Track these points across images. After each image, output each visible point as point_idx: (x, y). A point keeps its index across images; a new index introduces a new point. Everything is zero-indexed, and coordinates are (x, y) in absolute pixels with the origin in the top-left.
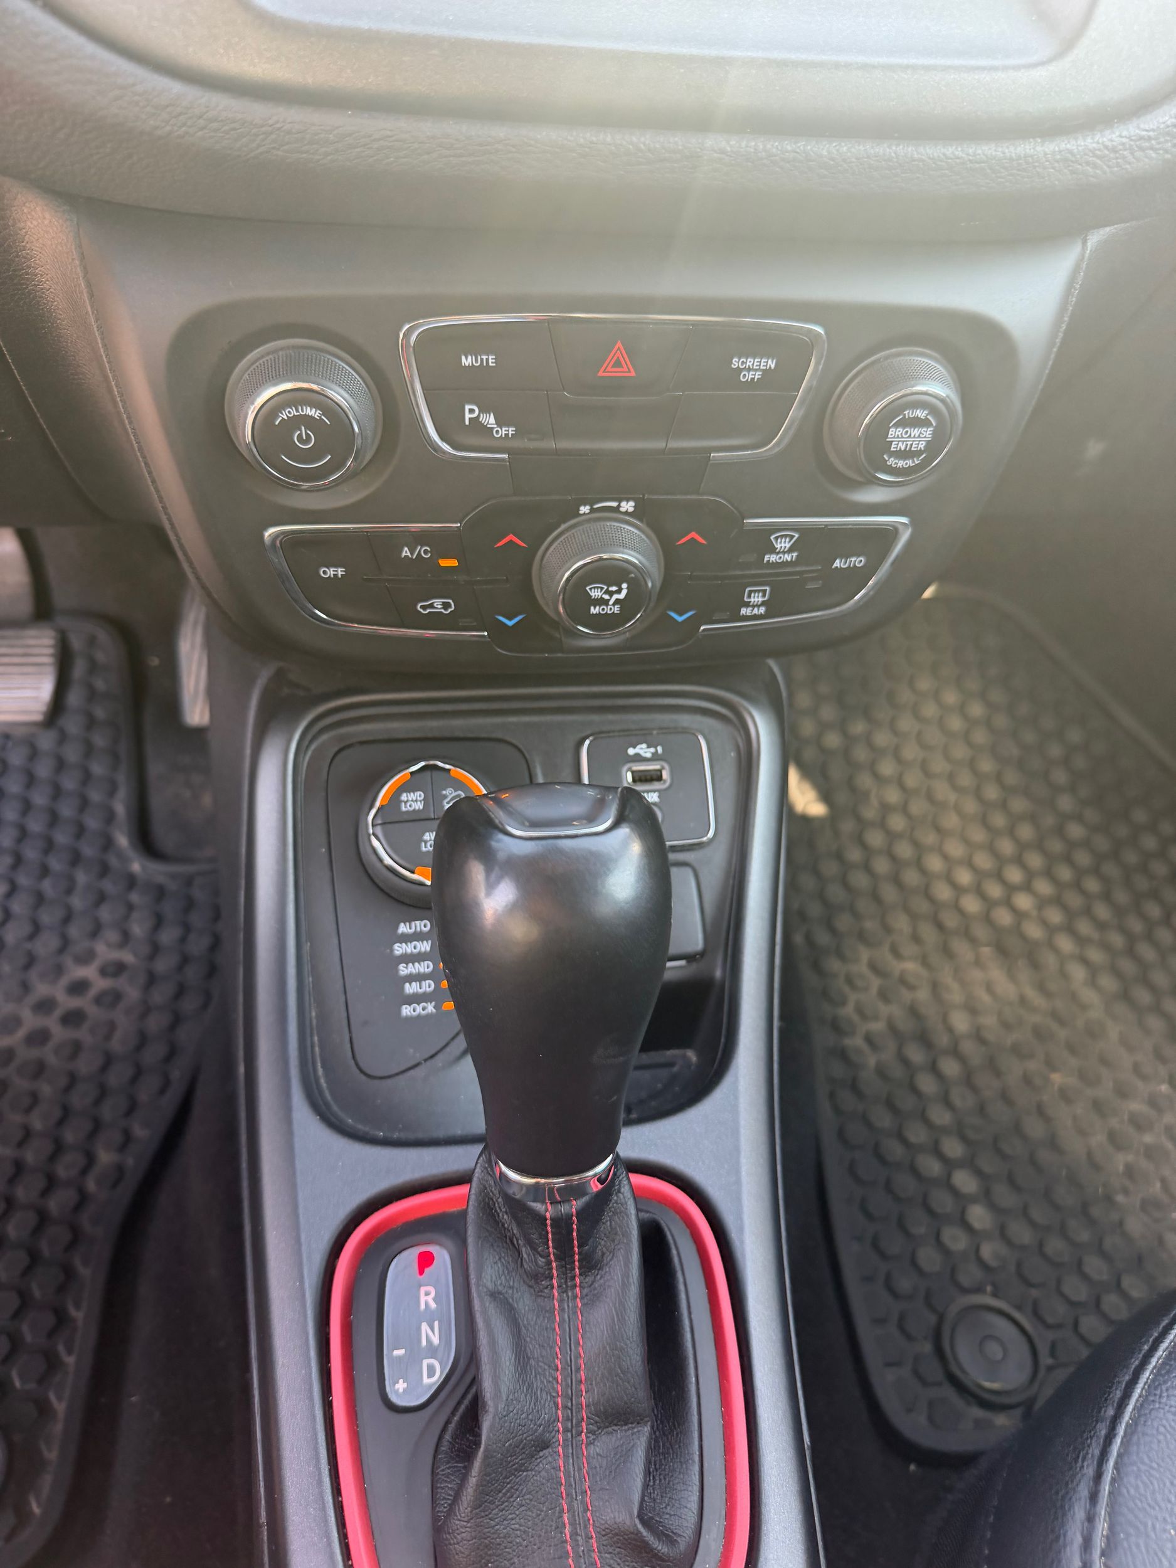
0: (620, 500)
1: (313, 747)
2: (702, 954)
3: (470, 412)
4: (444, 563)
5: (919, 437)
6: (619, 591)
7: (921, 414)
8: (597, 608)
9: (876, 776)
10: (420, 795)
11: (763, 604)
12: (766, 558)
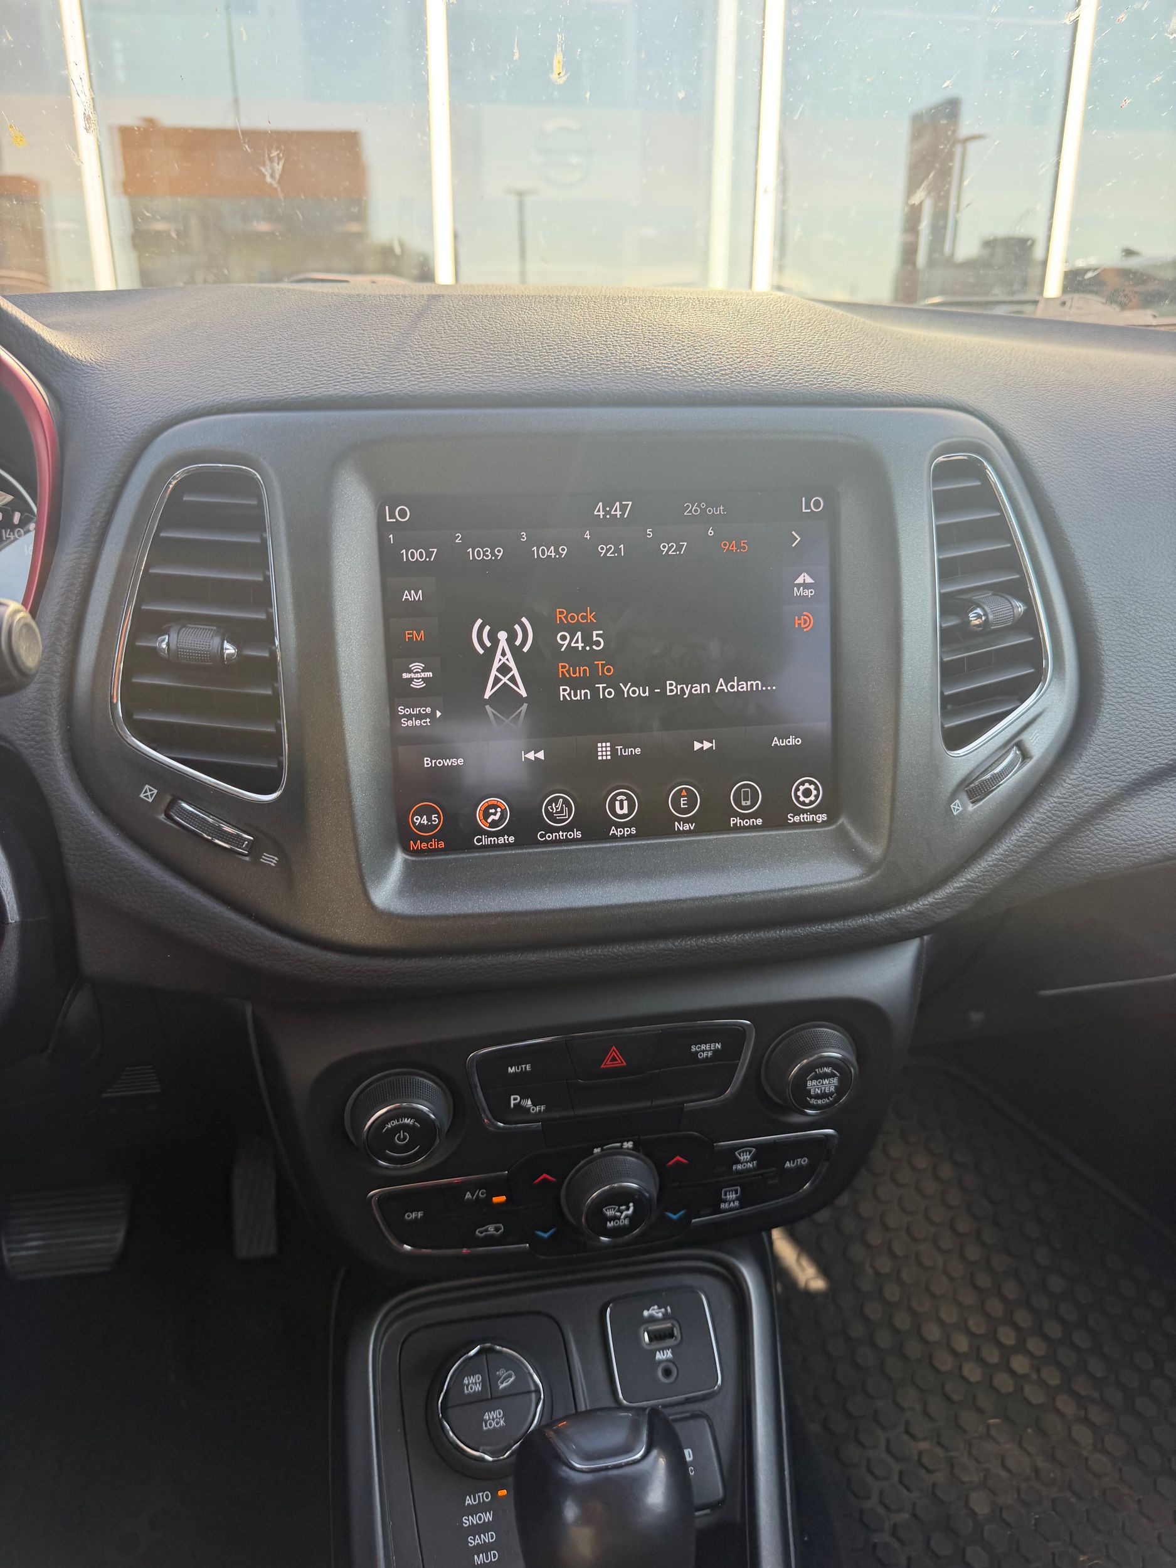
0: (622, 1142)
1: (387, 1334)
2: (722, 1501)
3: (514, 1100)
4: (496, 1200)
5: (829, 1083)
6: (628, 1209)
7: (827, 1070)
8: (612, 1222)
9: (868, 1246)
10: (477, 1378)
11: (737, 1199)
12: (734, 1167)
